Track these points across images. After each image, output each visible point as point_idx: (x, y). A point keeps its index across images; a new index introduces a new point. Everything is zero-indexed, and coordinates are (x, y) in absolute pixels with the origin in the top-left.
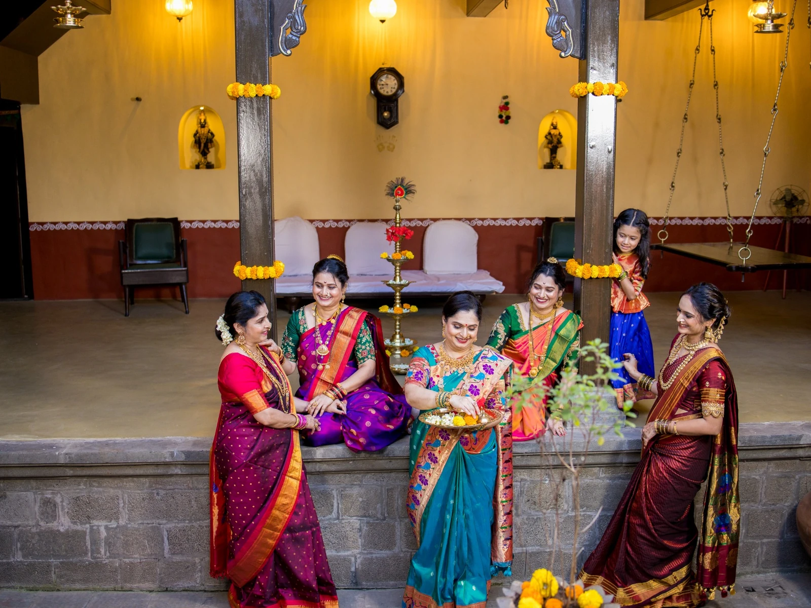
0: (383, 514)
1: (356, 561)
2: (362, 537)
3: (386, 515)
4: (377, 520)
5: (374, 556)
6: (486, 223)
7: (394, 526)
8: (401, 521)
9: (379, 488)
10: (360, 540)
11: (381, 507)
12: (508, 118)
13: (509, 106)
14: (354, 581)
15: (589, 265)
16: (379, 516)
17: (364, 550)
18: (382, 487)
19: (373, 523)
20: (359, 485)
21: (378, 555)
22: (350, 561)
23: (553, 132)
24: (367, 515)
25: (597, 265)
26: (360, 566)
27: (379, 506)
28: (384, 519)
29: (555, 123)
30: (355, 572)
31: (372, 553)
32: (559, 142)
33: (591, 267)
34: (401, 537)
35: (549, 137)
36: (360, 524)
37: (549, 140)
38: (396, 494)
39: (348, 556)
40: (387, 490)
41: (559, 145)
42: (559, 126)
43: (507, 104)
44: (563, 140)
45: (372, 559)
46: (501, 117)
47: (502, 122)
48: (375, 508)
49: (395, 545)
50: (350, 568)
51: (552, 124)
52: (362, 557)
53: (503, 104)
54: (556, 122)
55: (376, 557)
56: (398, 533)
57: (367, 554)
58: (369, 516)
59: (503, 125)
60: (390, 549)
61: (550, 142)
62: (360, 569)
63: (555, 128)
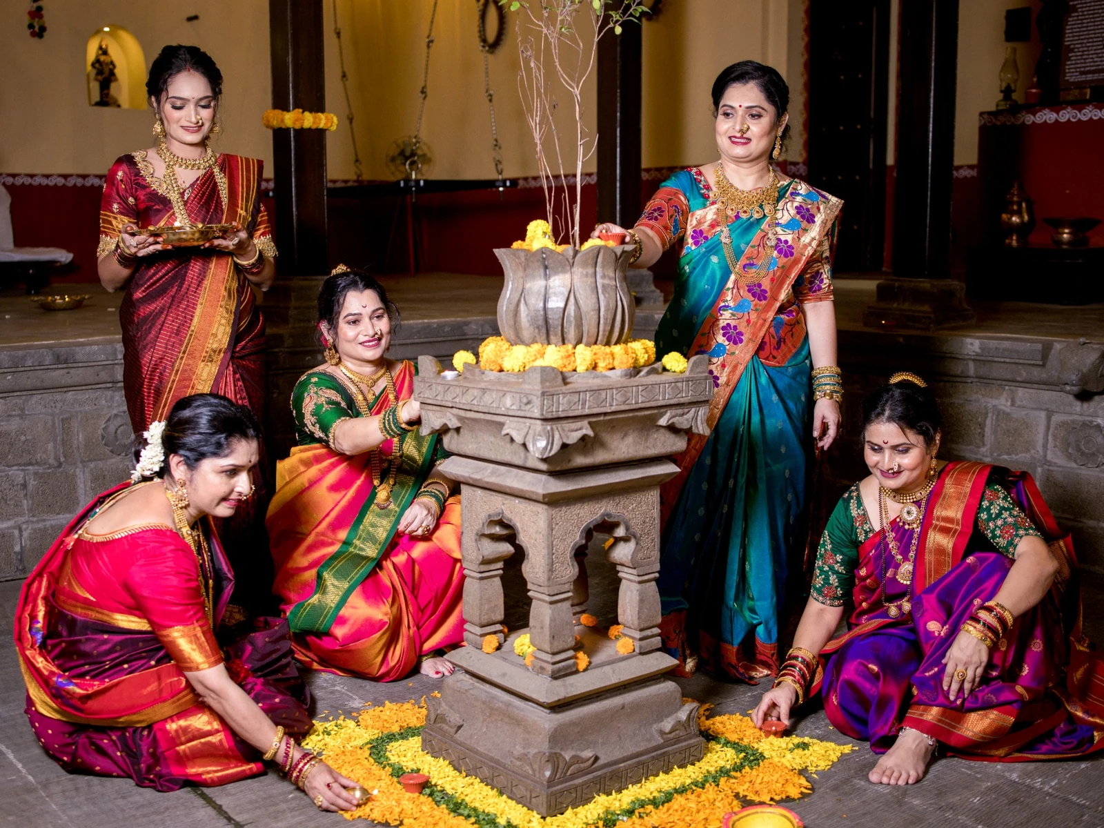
0: (57, 458)
1: (21, 535)
2: (28, 496)
3: (62, 459)
4: (49, 468)
5: (48, 523)
6: (19, 181)
7: (74, 475)
8: (84, 466)
9: (50, 418)
10: (25, 502)
11: (55, 447)
12: (43, 29)
13: (43, 12)
14: (20, 568)
15: (301, 110)
16: (52, 461)
17: (33, 516)
18: (53, 415)
19: (43, 473)
20: (19, 415)
21: (53, 523)
22: (11, 536)
23: (102, 58)
24: (34, 461)
25: (311, 112)
26: (28, 542)
27: (50, 446)
28: (60, 465)
29: (104, 47)
30: (22, 552)
31: (44, 520)
32: (112, 73)
33: (303, 112)
34: (85, 490)
35: (97, 65)
36: (24, 477)
37: (98, 69)
38: (76, 425)
39: (8, 528)
40: (62, 420)
41: (113, 78)
42: (110, 51)
43: (40, 9)
44: (117, 71)
45: (45, 529)
46: (31, 26)
47: (34, 34)
48: (45, 452)
49: (78, 504)
50: (12, 547)
51: (101, 48)
52: (30, 528)
53: (34, 9)
54: (106, 45)
55: (52, 526)
56: (82, 486)
57: (38, 522)
58: (37, 463)
59: (36, 40)
60: (70, 512)
61: (100, 72)
62: (28, 546)
63: (105, 52)
